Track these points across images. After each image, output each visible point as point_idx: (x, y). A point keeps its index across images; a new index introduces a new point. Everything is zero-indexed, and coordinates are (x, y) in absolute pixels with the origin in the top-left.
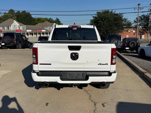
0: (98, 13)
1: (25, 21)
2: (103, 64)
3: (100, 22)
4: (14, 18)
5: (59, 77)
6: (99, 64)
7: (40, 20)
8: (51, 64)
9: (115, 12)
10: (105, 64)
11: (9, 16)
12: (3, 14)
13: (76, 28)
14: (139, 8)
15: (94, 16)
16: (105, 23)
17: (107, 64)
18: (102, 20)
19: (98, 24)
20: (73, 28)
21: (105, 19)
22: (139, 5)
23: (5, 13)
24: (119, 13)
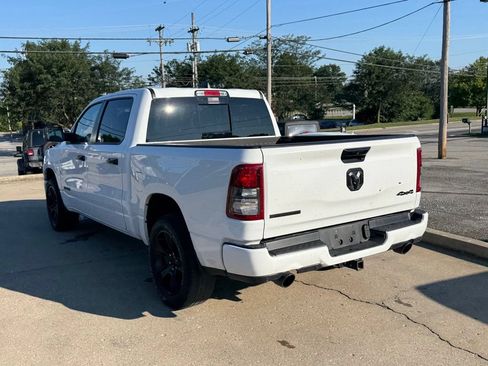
0: (29, 46)
2: (406, 193)
3: (45, 79)
5: (326, 248)
6: (398, 194)
8: (299, 212)
9: (87, 46)
14: (162, 41)
15: (15, 56)
16: (65, 81)
17: (412, 192)
18: (49, 72)
19: (39, 87)
20: (209, 99)
21: (61, 69)
22: (159, 29)
24: (105, 52)
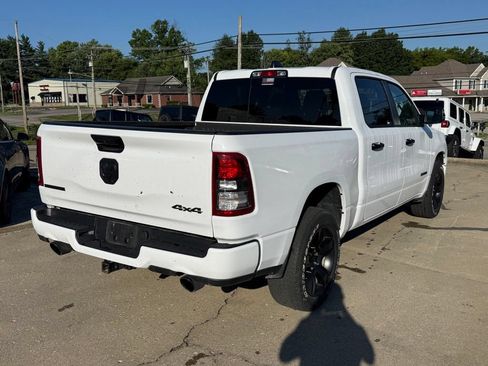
1: (378, 62)
2: (188, 210)
4: (345, 55)
5: (73, 232)
6: (174, 207)
7: (430, 58)
8: (63, 189)
10: (193, 210)
11: (332, 50)
12: (318, 46)
13: (272, 80)
17: (199, 211)
23: (324, 42)
